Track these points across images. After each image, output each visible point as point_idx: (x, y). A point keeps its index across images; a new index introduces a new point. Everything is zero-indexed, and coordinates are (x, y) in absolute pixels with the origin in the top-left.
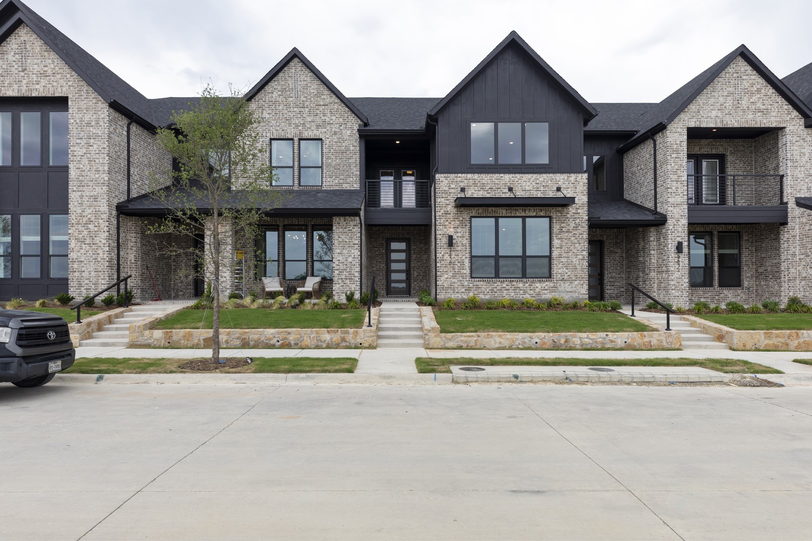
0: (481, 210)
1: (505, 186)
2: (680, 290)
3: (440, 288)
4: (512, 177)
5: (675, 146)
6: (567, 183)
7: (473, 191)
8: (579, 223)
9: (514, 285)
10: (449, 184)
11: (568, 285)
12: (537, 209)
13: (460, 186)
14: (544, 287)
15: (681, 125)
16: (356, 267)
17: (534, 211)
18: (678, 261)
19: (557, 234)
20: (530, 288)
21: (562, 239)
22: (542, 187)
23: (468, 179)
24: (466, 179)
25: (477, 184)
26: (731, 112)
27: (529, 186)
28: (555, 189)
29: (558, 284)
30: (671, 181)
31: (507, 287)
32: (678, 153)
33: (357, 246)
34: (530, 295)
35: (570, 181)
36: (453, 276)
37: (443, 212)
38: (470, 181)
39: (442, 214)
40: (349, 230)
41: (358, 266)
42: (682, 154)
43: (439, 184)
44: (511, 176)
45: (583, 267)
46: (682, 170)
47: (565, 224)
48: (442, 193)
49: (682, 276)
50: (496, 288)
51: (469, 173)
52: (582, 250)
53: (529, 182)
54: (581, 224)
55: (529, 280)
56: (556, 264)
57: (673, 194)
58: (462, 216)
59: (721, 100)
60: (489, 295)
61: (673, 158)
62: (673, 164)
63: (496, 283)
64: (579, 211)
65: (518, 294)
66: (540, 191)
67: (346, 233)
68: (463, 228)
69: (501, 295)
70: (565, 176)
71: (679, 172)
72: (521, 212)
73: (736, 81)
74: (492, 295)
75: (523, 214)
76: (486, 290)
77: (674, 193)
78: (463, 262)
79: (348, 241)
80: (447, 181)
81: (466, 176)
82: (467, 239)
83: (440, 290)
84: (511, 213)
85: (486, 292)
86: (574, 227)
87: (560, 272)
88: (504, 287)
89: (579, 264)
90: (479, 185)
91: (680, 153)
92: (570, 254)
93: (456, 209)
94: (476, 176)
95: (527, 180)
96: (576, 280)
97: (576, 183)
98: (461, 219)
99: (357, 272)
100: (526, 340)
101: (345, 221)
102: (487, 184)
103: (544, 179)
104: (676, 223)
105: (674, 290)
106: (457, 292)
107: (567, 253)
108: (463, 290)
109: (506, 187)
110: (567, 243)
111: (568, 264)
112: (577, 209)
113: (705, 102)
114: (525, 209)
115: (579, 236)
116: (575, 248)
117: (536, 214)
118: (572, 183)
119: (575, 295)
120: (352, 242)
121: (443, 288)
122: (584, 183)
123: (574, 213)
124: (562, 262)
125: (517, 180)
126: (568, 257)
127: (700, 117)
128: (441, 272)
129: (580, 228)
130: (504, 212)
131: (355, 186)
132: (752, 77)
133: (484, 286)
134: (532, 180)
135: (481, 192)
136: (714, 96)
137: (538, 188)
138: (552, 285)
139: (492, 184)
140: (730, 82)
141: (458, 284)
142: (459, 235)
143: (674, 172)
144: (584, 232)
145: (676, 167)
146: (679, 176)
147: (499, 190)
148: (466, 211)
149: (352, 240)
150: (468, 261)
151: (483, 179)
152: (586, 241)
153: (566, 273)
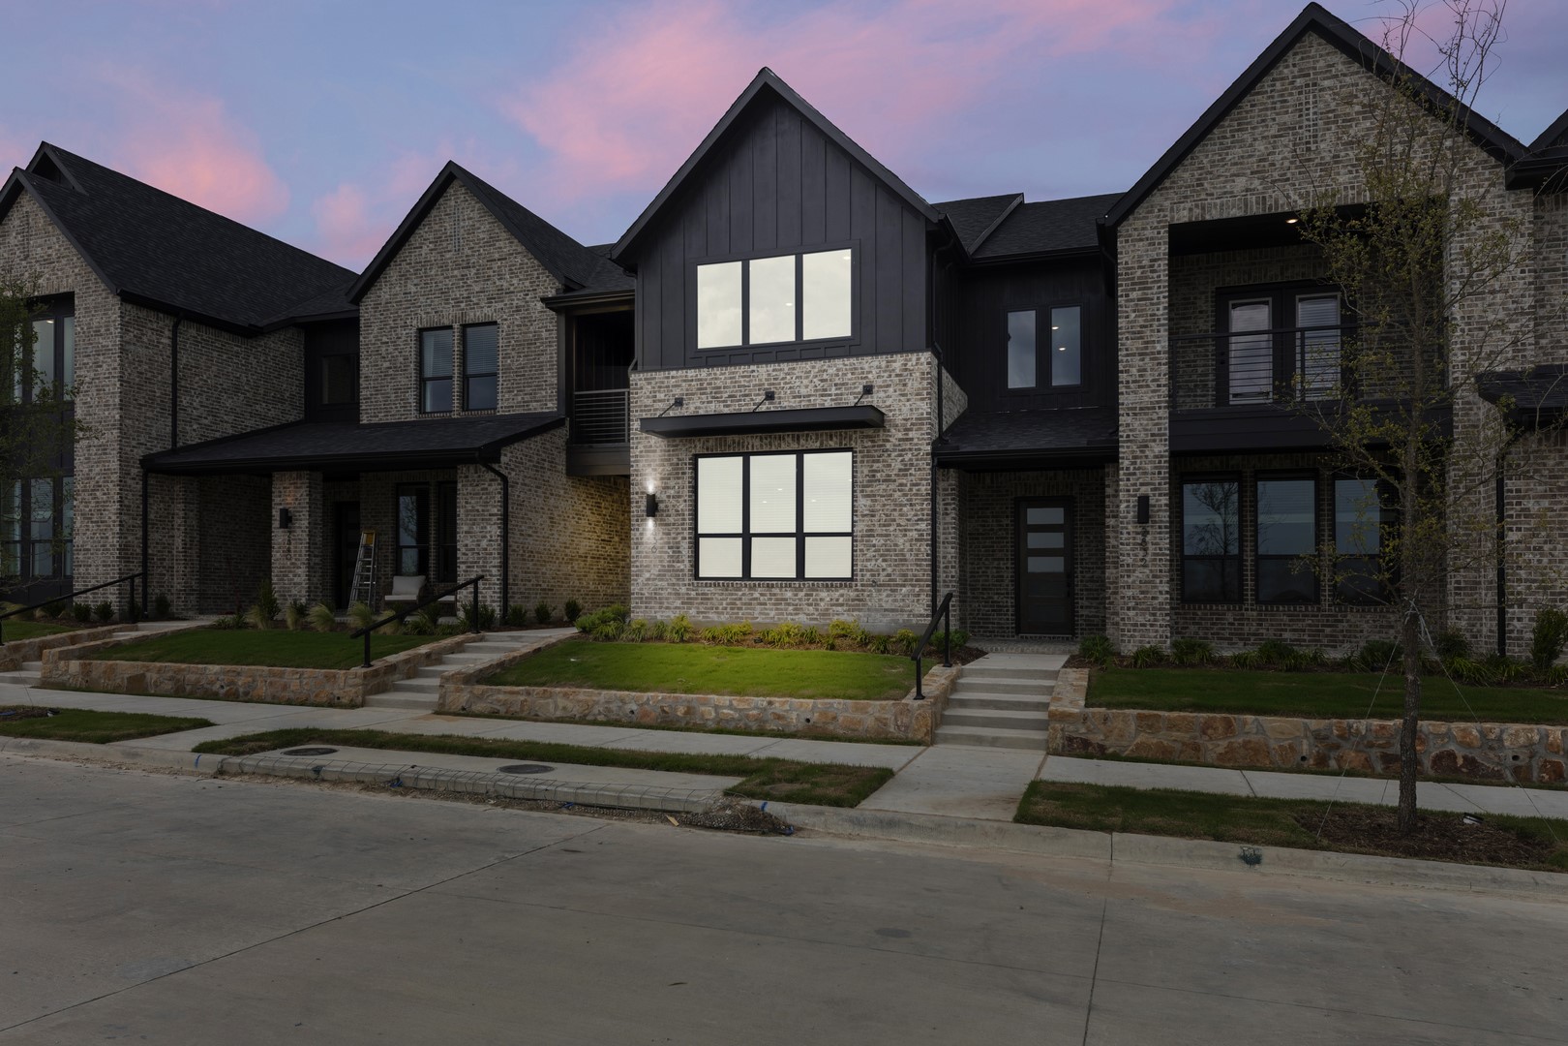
0: (712, 441)
1: (759, 390)
2: (1148, 609)
3: (636, 598)
4: (774, 370)
5: (1139, 273)
6: (886, 374)
7: (698, 404)
8: (910, 460)
9: (775, 595)
10: (655, 392)
11: (888, 596)
12: (822, 435)
13: (674, 395)
14: (837, 600)
15: (1153, 220)
16: (494, 558)
17: (817, 439)
18: (1144, 541)
19: (863, 486)
20: (808, 600)
21: (875, 496)
22: (834, 388)
23: (689, 381)
24: (685, 381)
25: (706, 389)
26: (1289, 175)
27: (807, 387)
28: (860, 389)
29: (866, 593)
30: (1127, 355)
31: (762, 598)
32: (1145, 289)
33: (496, 518)
34: (808, 615)
35: (893, 370)
36: (659, 575)
37: (642, 449)
38: (694, 383)
39: (641, 452)
40: (482, 489)
41: (496, 556)
42: (1155, 290)
43: (637, 393)
44: (771, 367)
45: (920, 557)
46: (1155, 327)
47: (880, 465)
48: (641, 411)
49: (1154, 576)
50: (740, 599)
51: (690, 368)
52: (919, 520)
53: (807, 377)
54: (915, 463)
55: (804, 585)
56: (861, 550)
57: (1132, 385)
58: (677, 455)
59: (1261, 147)
60: (727, 613)
61: (1132, 300)
62: (1133, 315)
63: (740, 590)
64: (911, 435)
65: (782, 614)
66: (830, 395)
67: (478, 494)
68: (678, 478)
69: (750, 614)
70: (881, 361)
71: (1148, 333)
72: (791, 442)
73: (1303, 97)
74: (733, 613)
75: (795, 446)
76: (722, 604)
77: (1134, 382)
78: (678, 548)
79: (480, 508)
80: (649, 387)
81: (685, 374)
82: (685, 501)
83: (637, 603)
84: (771, 445)
85: (721, 607)
86: (900, 470)
87: (870, 567)
88: (756, 599)
89: (911, 550)
90: (708, 391)
91: (1150, 288)
92: (892, 528)
93: (666, 442)
94: (704, 373)
95: (803, 375)
96: (904, 586)
97: (905, 373)
98: (675, 460)
99: (494, 567)
100: (613, 707)
101: (476, 473)
102: (724, 388)
103: (838, 370)
104: (1138, 453)
105: (1134, 609)
106: (667, 608)
107: (884, 526)
108: (678, 603)
109: (762, 392)
110: (884, 505)
111: (888, 550)
112: (907, 430)
113: (1217, 157)
114: (798, 437)
115: (911, 490)
116: (901, 515)
117: (822, 444)
118: (897, 375)
119: (903, 617)
120: (488, 511)
121: (642, 598)
122: (923, 373)
123: (900, 440)
124: (874, 546)
125: (782, 375)
126: (887, 535)
127: (1203, 197)
128: (637, 567)
129: (912, 471)
130: (757, 443)
131: (550, 405)
132: (1347, 79)
133: (716, 596)
134: (812, 374)
135: (713, 404)
136: (1243, 141)
137: (825, 390)
138: (853, 594)
139: (735, 387)
140: (1286, 101)
141: (669, 590)
142: (672, 492)
143: (1134, 333)
144: (921, 479)
145: (1140, 322)
146: (1147, 343)
147: (747, 399)
148: (684, 445)
149: (489, 508)
150: (687, 546)
151: (716, 379)
152: (926, 500)
153: (884, 570)
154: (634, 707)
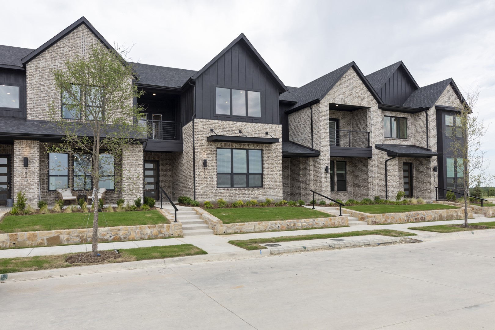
0: (223, 144)
1: (237, 129)
2: (327, 193)
3: (198, 194)
4: (241, 124)
5: (324, 113)
6: (271, 130)
7: (218, 132)
8: (277, 154)
9: (242, 192)
10: (203, 126)
11: (272, 191)
12: (255, 145)
13: (210, 128)
14: (260, 193)
15: (326, 101)
16: (141, 181)
17: (254, 146)
18: (326, 177)
19: (266, 160)
20: (252, 193)
21: (269, 163)
22: (258, 132)
23: (215, 124)
24: (214, 124)
25: (221, 127)
26: (348, 97)
27: (250, 130)
28: (265, 133)
29: (267, 191)
30: (322, 132)
31: (239, 193)
32: (325, 117)
33: (141, 165)
34: (252, 198)
35: (273, 129)
36: (206, 186)
37: (200, 144)
38: (216, 125)
39: (199, 145)
40: (135, 154)
41: (142, 180)
42: (327, 118)
43: (197, 125)
44: (240, 123)
45: (280, 180)
46: (327, 126)
47: (270, 155)
48: (199, 132)
49: (328, 185)
50: (232, 194)
51: (215, 120)
52: (280, 170)
53: (251, 127)
54: (279, 155)
55: (251, 189)
56: (266, 179)
57: (323, 139)
58: (212, 147)
59: (344, 89)
60: (228, 198)
61: (323, 119)
62: (323, 123)
63: (232, 191)
64: (278, 147)
65: (245, 198)
66: (257, 133)
67: (133, 156)
68: (212, 155)
69: (235, 198)
70: (270, 125)
71: (326, 128)
72: (246, 146)
73: (350, 80)
74: (230, 198)
75: (247, 148)
76: (227, 195)
77: (324, 139)
78: (212, 177)
79: (134, 162)
80: (202, 124)
81: (214, 121)
82: (215, 162)
83: (198, 196)
84: (241, 146)
85: (226, 196)
86: (275, 156)
87: (268, 183)
88: (237, 193)
89: (278, 179)
90: (221, 128)
91: (326, 117)
92: (273, 173)
93: (208, 143)
94: (220, 122)
95: (249, 126)
96: (276, 188)
97: (276, 130)
98: (211, 149)
99: (141, 184)
100: (273, 226)
101: (132, 148)
102: (226, 127)
103: (259, 126)
104: (324, 156)
105: (324, 193)
106: (209, 197)
107: (271, 172)
108: (213, 195)
109: (238, 130)
110: (271, 166)
111: (272, 179)
112: (276, 145)
113: (337, 90)
114: (248, 145)
115: (278, 162)
116: (275, 169)
117: (255, 148)
118: (274, 130)
119: (276, 197)
120: (138, 163)
121: (200, 194)
122: (280, 131)
123: (275, 148)
124: (269, 177)
125: (243, 126)
126: (272, 174)
127: (335, 98)
128: (198, 184)
129: (278, 157)
130: (237, 145)
131: (130, 122)
132: (357, 79)
133: (225, 193)
134: (252, 127)
135: (223, 132)
136: (341, 87)
137: (255, 132)
138: (264, 191)
139: (229, 127)
140: (347, 80)
141: (209, 191)
142: (210, 159)
143: (323, 127)
144: (280, 159)
145: (324, 125)
146: (326, 130)
147: (233, 132)
148: (214, 144)
149: (138, 162)
150: (215, 177)
151: (224, 124)
152: (281, 165)
153: (271, 184)
154: (279, 225)
